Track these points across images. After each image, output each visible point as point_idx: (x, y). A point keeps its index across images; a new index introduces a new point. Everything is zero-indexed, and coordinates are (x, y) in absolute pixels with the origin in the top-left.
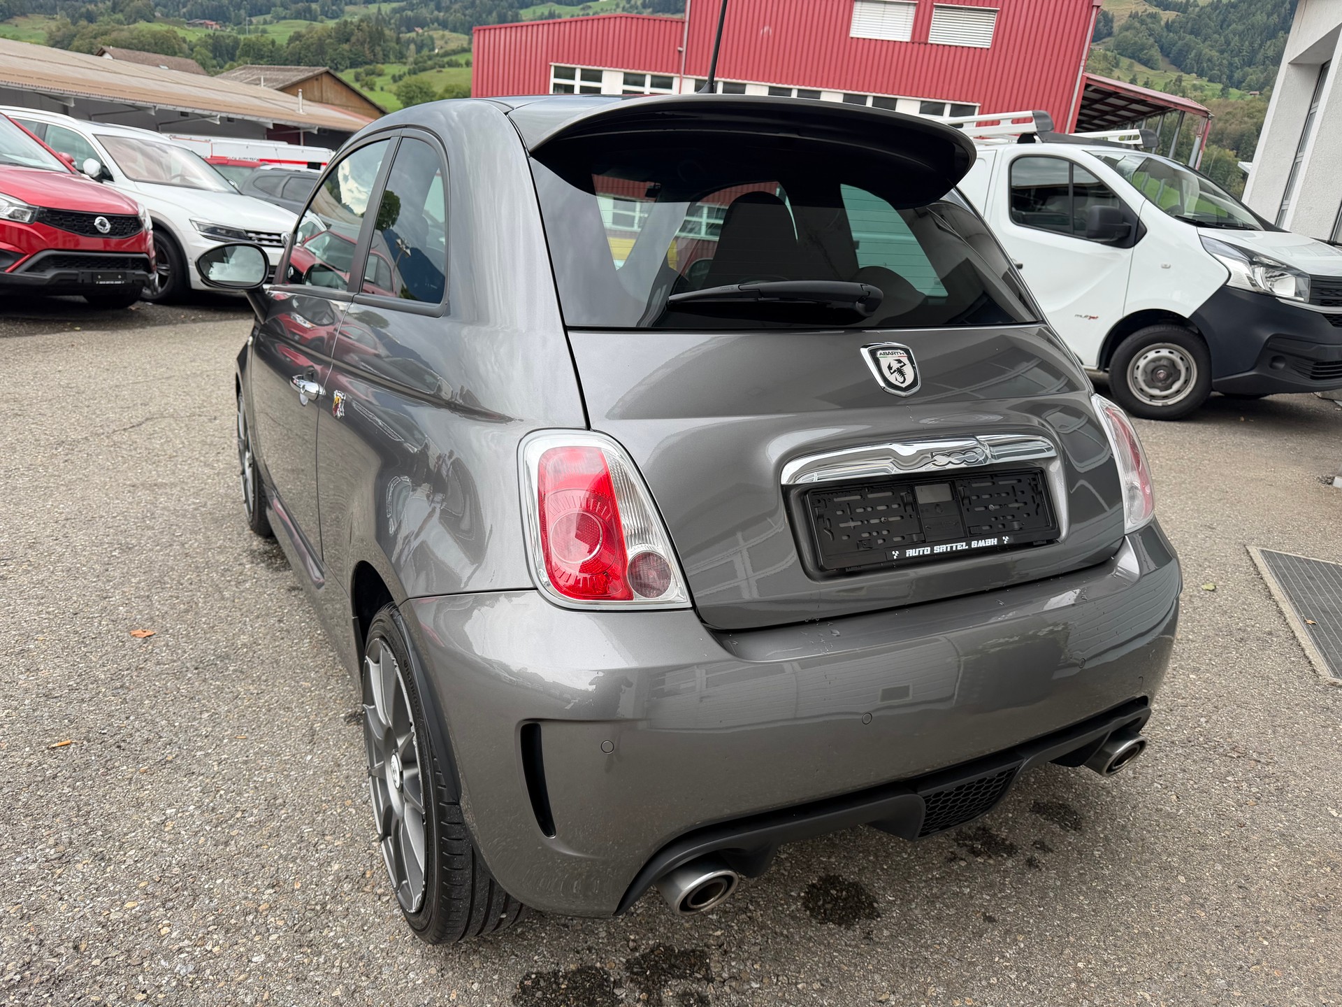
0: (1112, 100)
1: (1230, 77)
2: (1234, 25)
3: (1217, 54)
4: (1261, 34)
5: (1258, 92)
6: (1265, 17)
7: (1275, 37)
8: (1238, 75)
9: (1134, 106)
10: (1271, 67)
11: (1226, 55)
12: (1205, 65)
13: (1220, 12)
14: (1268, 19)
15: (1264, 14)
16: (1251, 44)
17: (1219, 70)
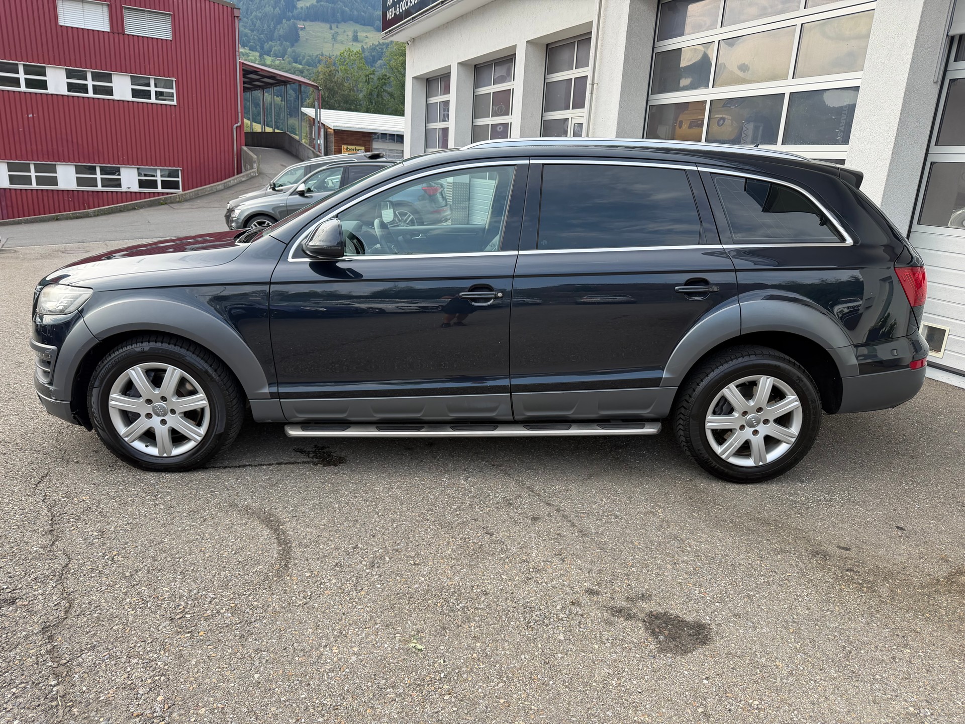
0: (252, 76)
1: (262, 48)
2: (254, 13)
3: (250, 32)
4: (273, 21)
5: (281, 59)
6: (272, 9)
7: (282, 23)
8: (266, 46)
9: (266, 80)
10: (285, 42)
11: (255, 33)
12: (244, 39)
13: (243, 3)
14: (274, 10)
15: (270, 7)
16: (269, 26)
17: (254, 43)
